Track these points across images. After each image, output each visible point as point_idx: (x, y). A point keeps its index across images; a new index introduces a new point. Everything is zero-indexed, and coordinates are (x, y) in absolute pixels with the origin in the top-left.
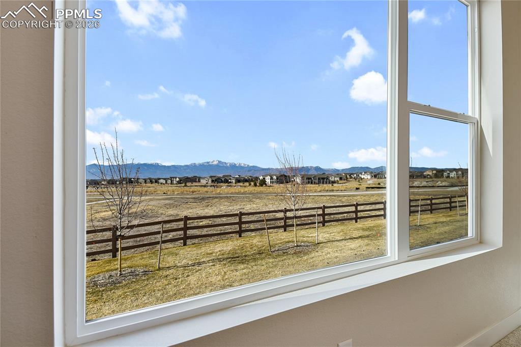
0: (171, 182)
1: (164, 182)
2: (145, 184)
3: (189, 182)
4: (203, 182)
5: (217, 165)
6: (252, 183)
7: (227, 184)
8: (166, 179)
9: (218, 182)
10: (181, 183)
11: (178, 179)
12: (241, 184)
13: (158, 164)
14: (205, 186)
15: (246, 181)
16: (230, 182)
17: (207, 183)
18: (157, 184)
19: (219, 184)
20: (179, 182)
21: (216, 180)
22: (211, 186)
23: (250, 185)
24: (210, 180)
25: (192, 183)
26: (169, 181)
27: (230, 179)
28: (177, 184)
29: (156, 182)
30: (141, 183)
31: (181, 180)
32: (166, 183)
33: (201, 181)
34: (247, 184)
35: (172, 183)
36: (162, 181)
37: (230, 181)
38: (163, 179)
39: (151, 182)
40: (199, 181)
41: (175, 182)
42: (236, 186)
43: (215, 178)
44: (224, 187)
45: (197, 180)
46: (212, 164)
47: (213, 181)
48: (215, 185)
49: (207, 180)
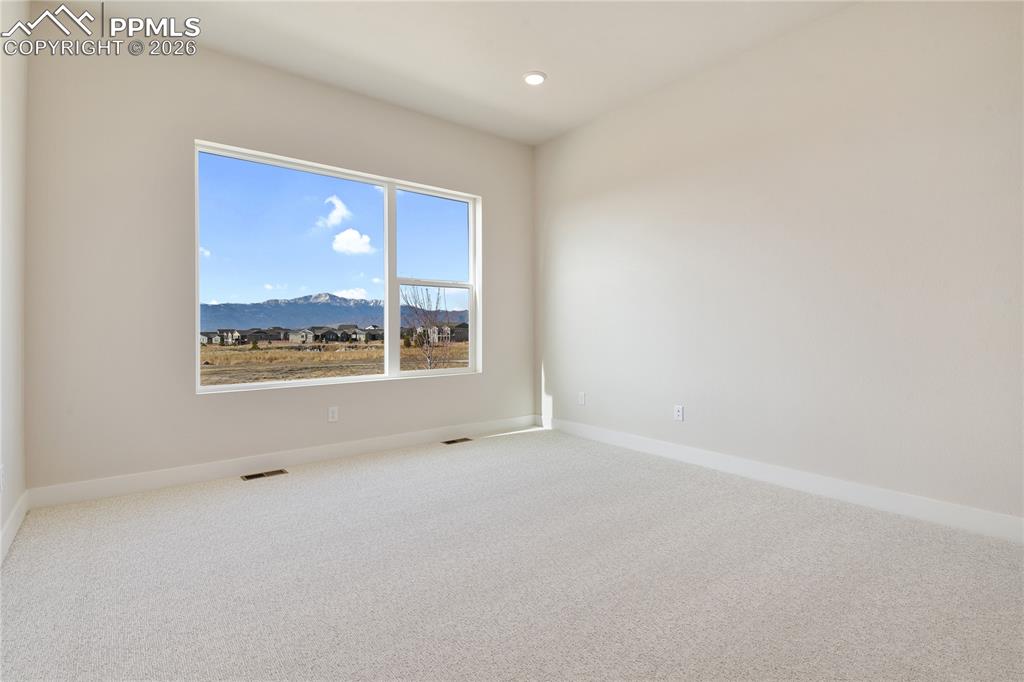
0: (222, 340)
3: (262, 339)
4: (295, 339)
5: (326, 305)
7: (347, 344)
8: (209, 335)
9: (328, 340)
10: (244, 343)
11: (236, 334)
12: (378, 343)
14: (299, 349)
16: (355, 340)
17: (304, 342)
19: (331, 344)
20: (241, 341)
21: (323, 336)
22: (313, 348)
24: (311, 336)
25: (270, 343)
26: (216, 339)
27: (355, 333)
28: (234, 344)
31: (243, 337)
32: (210, 342)
33: (292, 337)
35: (222, 343)
37: (354, 336)
40: (286, 338)
41: (230, 340)
42: (366, 347)
43: (323, 331)
44: (341, 350)
45: (282, 336)
46: (315, 301)
47: (316, 338)
48: (322, 345)
49: (303, 337)
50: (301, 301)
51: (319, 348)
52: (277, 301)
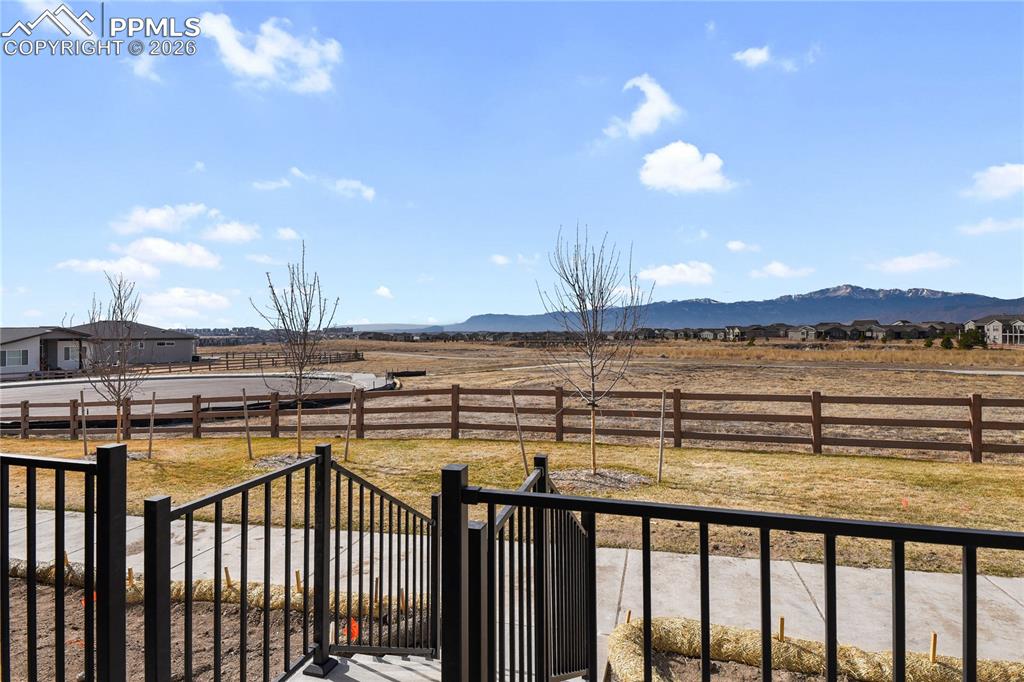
0: (725, 336)
1: (710, 336)
2: (673, 341)
3: (760, 335)
4: (795, 337)
6: (938, 342)
7: (858, 343)
8: (715, 332)
9: (833, 338)
10: (743, 340)
11: (737, 330)
12: (902, 343)
13: (709, 300)
14: (798, 347)
15: (921, 334)
16: (871, 338)
17: (804, 340)
18: (695, 341)
19: (837, 343)
20: (741, 337)
21: (827, 333)
22: (814, 346)
23: (929, 345)
24: (812, 333)
25: (768, 340)
26: (721, 335)
27: (870, 330)
28: (734, 340)
29: (695, 336)
30: (667, 339)
31: (743, 334)
32: (715, 338)
33: (791, 334)
34: (921, 343)
35: (725, 340)
36: (705, 334)
37: (868, 334)
38: (709, 330)
39: (687, 336)
40: (786, 335)
41: (731, 336)
42: (883, 348)
43: (827, 328)
44: (850, 351)
45: (782, 333)
46: (833, 295)
47: (819, 335)
48: (825, 343)
49: (803, 333)
50: (817, 296)
51: (821, 346)
52: (790, 296)
